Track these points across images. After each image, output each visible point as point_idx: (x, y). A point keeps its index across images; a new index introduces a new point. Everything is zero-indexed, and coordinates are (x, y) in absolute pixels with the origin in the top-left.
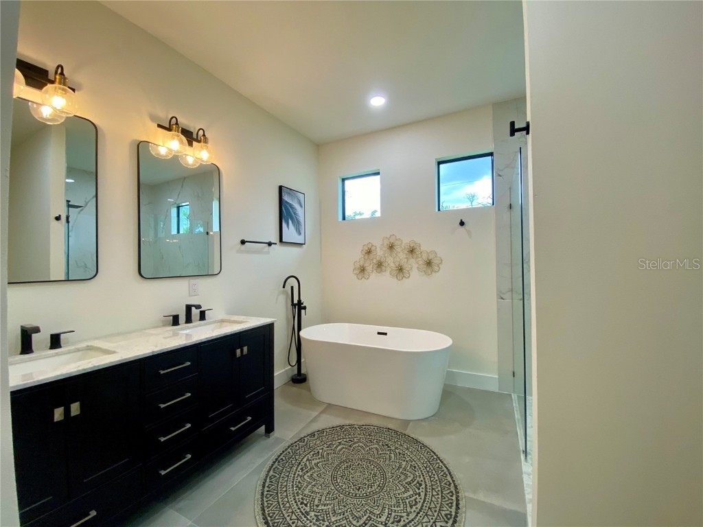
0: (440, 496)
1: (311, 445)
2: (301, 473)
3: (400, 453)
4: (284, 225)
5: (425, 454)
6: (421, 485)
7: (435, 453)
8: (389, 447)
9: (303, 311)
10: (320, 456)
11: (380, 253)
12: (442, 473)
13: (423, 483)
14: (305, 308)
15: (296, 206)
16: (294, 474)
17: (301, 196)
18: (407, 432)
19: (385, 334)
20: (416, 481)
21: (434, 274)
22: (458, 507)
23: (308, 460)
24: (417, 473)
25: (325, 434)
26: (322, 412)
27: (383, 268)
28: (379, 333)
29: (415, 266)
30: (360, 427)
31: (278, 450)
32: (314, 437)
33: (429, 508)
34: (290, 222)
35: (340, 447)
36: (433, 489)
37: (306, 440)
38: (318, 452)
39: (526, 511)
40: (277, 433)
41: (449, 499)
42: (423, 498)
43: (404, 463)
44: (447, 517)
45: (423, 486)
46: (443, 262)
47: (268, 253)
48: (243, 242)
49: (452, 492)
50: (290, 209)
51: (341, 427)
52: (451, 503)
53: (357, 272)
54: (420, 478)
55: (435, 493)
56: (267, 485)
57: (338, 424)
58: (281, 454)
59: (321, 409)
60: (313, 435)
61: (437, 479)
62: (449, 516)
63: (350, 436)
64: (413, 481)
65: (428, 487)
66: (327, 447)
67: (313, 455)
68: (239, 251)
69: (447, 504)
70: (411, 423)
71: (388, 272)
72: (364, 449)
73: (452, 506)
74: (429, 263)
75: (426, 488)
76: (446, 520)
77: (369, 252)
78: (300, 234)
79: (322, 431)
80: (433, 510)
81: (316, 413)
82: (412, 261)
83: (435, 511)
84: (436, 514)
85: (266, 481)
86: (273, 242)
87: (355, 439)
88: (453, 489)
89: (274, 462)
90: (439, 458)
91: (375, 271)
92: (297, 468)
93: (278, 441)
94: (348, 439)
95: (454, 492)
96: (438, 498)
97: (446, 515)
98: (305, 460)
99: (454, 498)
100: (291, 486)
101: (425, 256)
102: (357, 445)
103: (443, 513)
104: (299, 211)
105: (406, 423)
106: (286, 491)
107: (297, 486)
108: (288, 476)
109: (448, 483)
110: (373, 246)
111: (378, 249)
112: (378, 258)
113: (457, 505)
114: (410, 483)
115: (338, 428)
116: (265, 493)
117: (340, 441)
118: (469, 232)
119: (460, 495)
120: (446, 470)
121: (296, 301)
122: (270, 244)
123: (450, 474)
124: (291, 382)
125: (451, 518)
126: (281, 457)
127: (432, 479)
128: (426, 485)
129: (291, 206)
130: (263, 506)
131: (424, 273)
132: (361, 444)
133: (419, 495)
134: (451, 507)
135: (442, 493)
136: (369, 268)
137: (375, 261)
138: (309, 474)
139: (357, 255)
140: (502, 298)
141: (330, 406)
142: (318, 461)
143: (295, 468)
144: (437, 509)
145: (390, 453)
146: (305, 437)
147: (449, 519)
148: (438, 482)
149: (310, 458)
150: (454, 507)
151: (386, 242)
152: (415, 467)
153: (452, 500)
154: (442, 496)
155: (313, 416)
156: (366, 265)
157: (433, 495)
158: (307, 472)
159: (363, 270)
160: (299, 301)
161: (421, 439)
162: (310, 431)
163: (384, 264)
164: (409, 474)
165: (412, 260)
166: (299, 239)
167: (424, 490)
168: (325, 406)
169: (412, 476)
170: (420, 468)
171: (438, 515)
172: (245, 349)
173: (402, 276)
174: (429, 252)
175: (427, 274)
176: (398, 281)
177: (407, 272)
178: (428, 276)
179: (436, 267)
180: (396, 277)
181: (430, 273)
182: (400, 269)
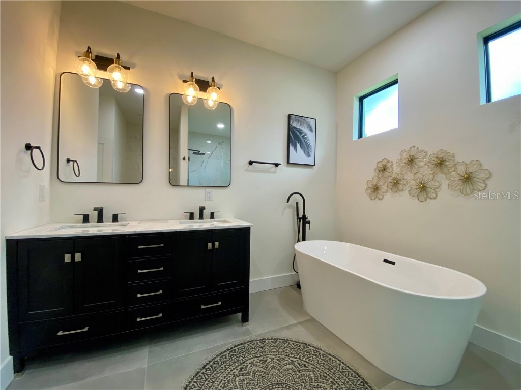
1: (266, 350)
2: (237, 372)
4: (292, 148)
9: (307, 225)
10: (264, 365)
11: (396, 169)
14: (309, 223)
15: (306, 130)
16: (232, 371)
17: (312, 122)
19: (393, 263)
23: (252, 362)
25: (285, 346)
26: (300, 323)
27: (401, 187)
28: (385, 261)
29: (445, 183)
30: (326, 355)
31: (240, 340)
32: (275, 343)
34: (298, 145)
35: (288, 366)
37: (266, 343)
38: (266, 361)
40: (249, 326)
47: (275, 172)
48: (251, 163)
50: (298, 134)
51: (306, 345)
53: (369, 192)
56: (206, 367)
57: (305, 341)
58: (238, 345)
59: (301, 319)
60: (275, 340)
63: (307, 360)
66: (278, 360)
67: (261, 360)
68: (247, 170)
70: (394, 382)
71: (406, 192)
72: (311, 382)
74: (468, 179)
77: (384, 169)
78: (309, 156)
79: (285, 341)
81: (295, 322)
82: (441, 177)
85: (209, 363)
86: (279, 163)
87: (311, 366)
89: (228, 350)
91: (390, 191)
92: (238, 366)
93: (247, 332)
94: (303, 362)
98: (250, 361)
100: (220, 381)
101: (461, 170)
102: (308, 373)
104: (310, 135)
106: (213, 382)
107: (224, 384)
108: (226, 369)
110: (388, 162)
111: (395, 166)
112: (394, 175)
115: (302, 345)
116: (200, 374)
117: (294, 359)
121: (301, 215)
122: (277, 165)
124: (296, 286)
126: (236, 348)
129: (300, 131)
130: (189, 385)
131: (459, 192)
132: (312, 375)
136: (383, 188)
137: (390, 179)
138: (242, 378)
139: (369, 173)
141: (312, 320)
142: (260, 369)
143: (237, 365)
146: (268, 339)
149: (255, 362)
151: (405, 156)
155: (291, 323)
156: (381, 183)
158: (243, 375)
159: (376, 189)
160: (304, 216)
162: (275, 336)
163: (402, 182)
165: (441, 174)
166: (309, 161)
168: (307, 318)
172: (217, 244)
173: (426, 196)
174: (467, 163)
175: (465, 193)
176: (420, 202)
177: (433, 191)
178: (466, 197)
179: (480, 184)
180: (417, 197)
181: (468, 191)
182: (423, 188)
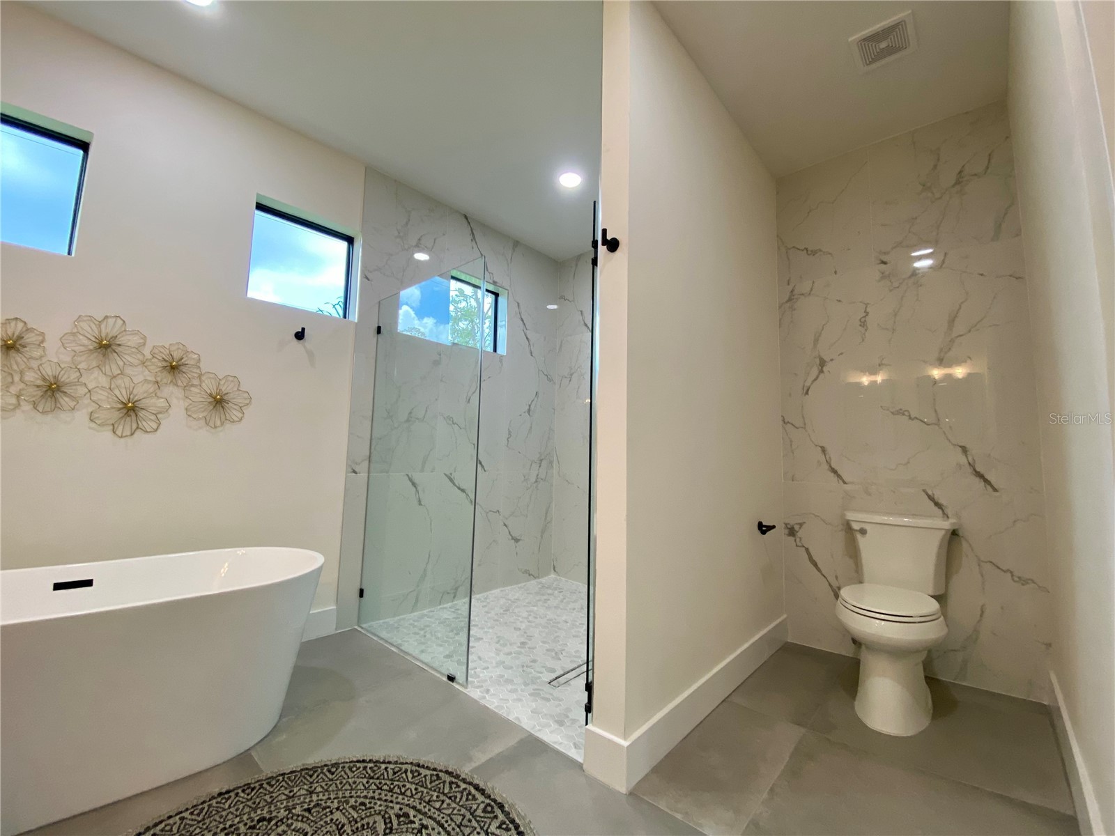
0: (448, 801)
3: (309, 810)
5: (351, 774)
6: (406, 815)
7: (364, 761)
8: (270, 820)
11: (57, 355)
12: (409, 774)
13: (406, 809)
18: (268, 770)
19: (88, 583)
20: (393, 817)
21: (228, 425)
22: (482, 792)
24: (377, 808)
27: (65, 400)
28: (58, 587)
29: (179, 405)
33: (459, 827)
36: (429, 802)
39: (528, 732)
41: (462, 792)
42: (435, 825)
43: (337, 815)
44: (489, 812)
45: (412, 813)
46: (253, 401)
49: (451, 783)
52: (469, 794)
54: (392, 808)
55: (437, 805)
61: (413, 787)
62: (489, 809)
64: (387, 821)
65: (419, 807)
69: (467, 800)
70: (255, 755)
71: (83, 414)
73: (474, 796)
74: (220, 402)
75: (419, 811)
76: (492, 815)
77: (12, 346)
80: (465, 823)
82: (173, 393)
83: (470, 821)
84: (474, 823)
88: (448, 779)
90: (377, 762)
95: (454, 780)
96: (449, 805)
97: (484, 811)
99: (463, 786)
101: (209, 386)
103: (479, 812)
105: (244, 759)
109: (435, 778)
110: (30, 330)
112: (48, 371)
113: (477, 787)
114: (391, 829)
118: (310, 355)
119: (463, 776)
120: (409, 767)
123: (418, 765)
125: (492, 807)
127: (408, 793)
128: (414, 808)
131: (202, 423)
133: (426, 827)
134: (474, 798)
135: (445, 795)
137: (33, 377)
140: (355, 472)
144: (468, 816)
145: (289, 826)
147: (492, 812)
148: (420, 789)
150: (478, 795)
151: (88, 331)
152: (363, 804)
153: (465, 789)
154: (450, 798)
157: (439, 810)
161: (312, 760)
164: (371, 821)
165: (172, 388)
167: (421, 817)
169: (378, 818)
170: (373, 798)
171: (478, 822)
173: (134, 426)
174: (220, 378)
175: (211, 424)
176: (118, 439)
177: (153, 417)
178: (213, 431)
179: (235, 412)
180: (111, 427)
181: (218, 423)
182: (130, 409)
